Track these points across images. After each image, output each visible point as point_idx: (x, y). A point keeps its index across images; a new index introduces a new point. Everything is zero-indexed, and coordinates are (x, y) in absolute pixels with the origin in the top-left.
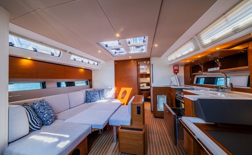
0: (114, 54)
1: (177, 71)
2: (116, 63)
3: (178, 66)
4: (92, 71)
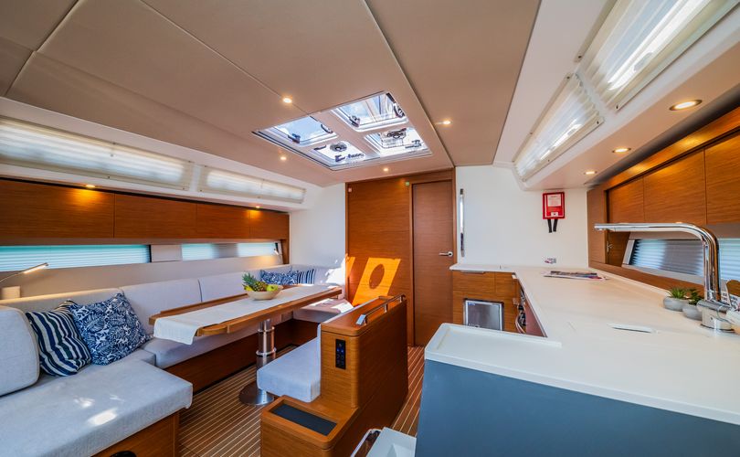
0: (335, 163)
1: (557, 214)
2: (350, 190)
3: (562, 194)
4: (288, 216)
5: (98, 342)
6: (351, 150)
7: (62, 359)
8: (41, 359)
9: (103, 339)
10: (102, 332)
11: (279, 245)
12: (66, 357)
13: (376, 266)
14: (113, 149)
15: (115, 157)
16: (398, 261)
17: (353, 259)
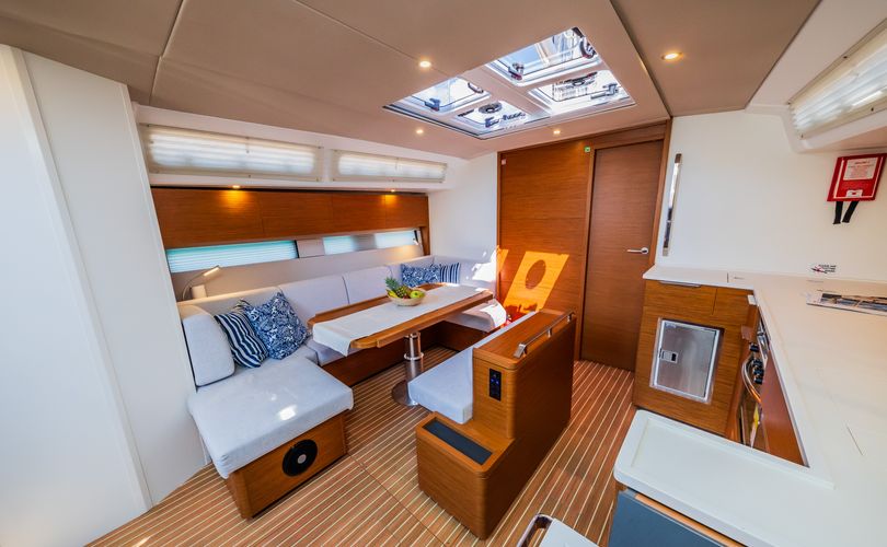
0: (484, 129)
2: (504, 162)
3: (883, 157)
4: (427, 198)
5: (271, 340)
6: (507, 108)
7: (248, 354)
8: (233, 353)
9: (274, 337)
10: (272, 331)
11: (418, 232)
12: (250, 353)
13: (535, 261)
14: (247, 144)
15: (250, 153)
16: (564, 258)
17: (506, 252)
